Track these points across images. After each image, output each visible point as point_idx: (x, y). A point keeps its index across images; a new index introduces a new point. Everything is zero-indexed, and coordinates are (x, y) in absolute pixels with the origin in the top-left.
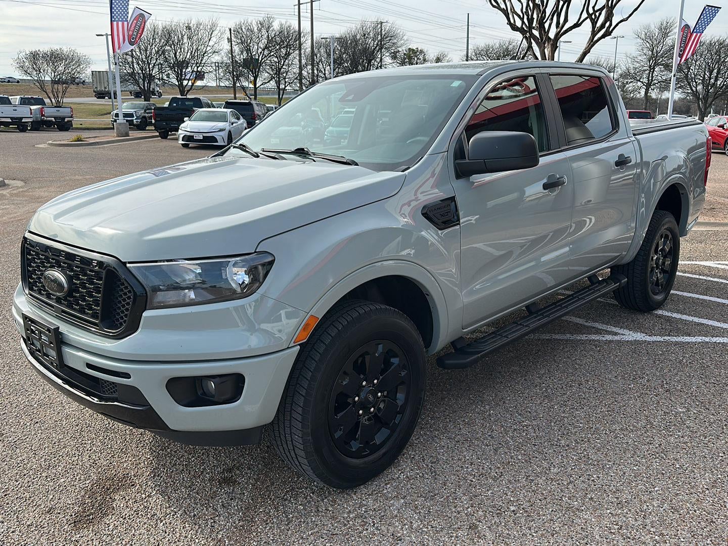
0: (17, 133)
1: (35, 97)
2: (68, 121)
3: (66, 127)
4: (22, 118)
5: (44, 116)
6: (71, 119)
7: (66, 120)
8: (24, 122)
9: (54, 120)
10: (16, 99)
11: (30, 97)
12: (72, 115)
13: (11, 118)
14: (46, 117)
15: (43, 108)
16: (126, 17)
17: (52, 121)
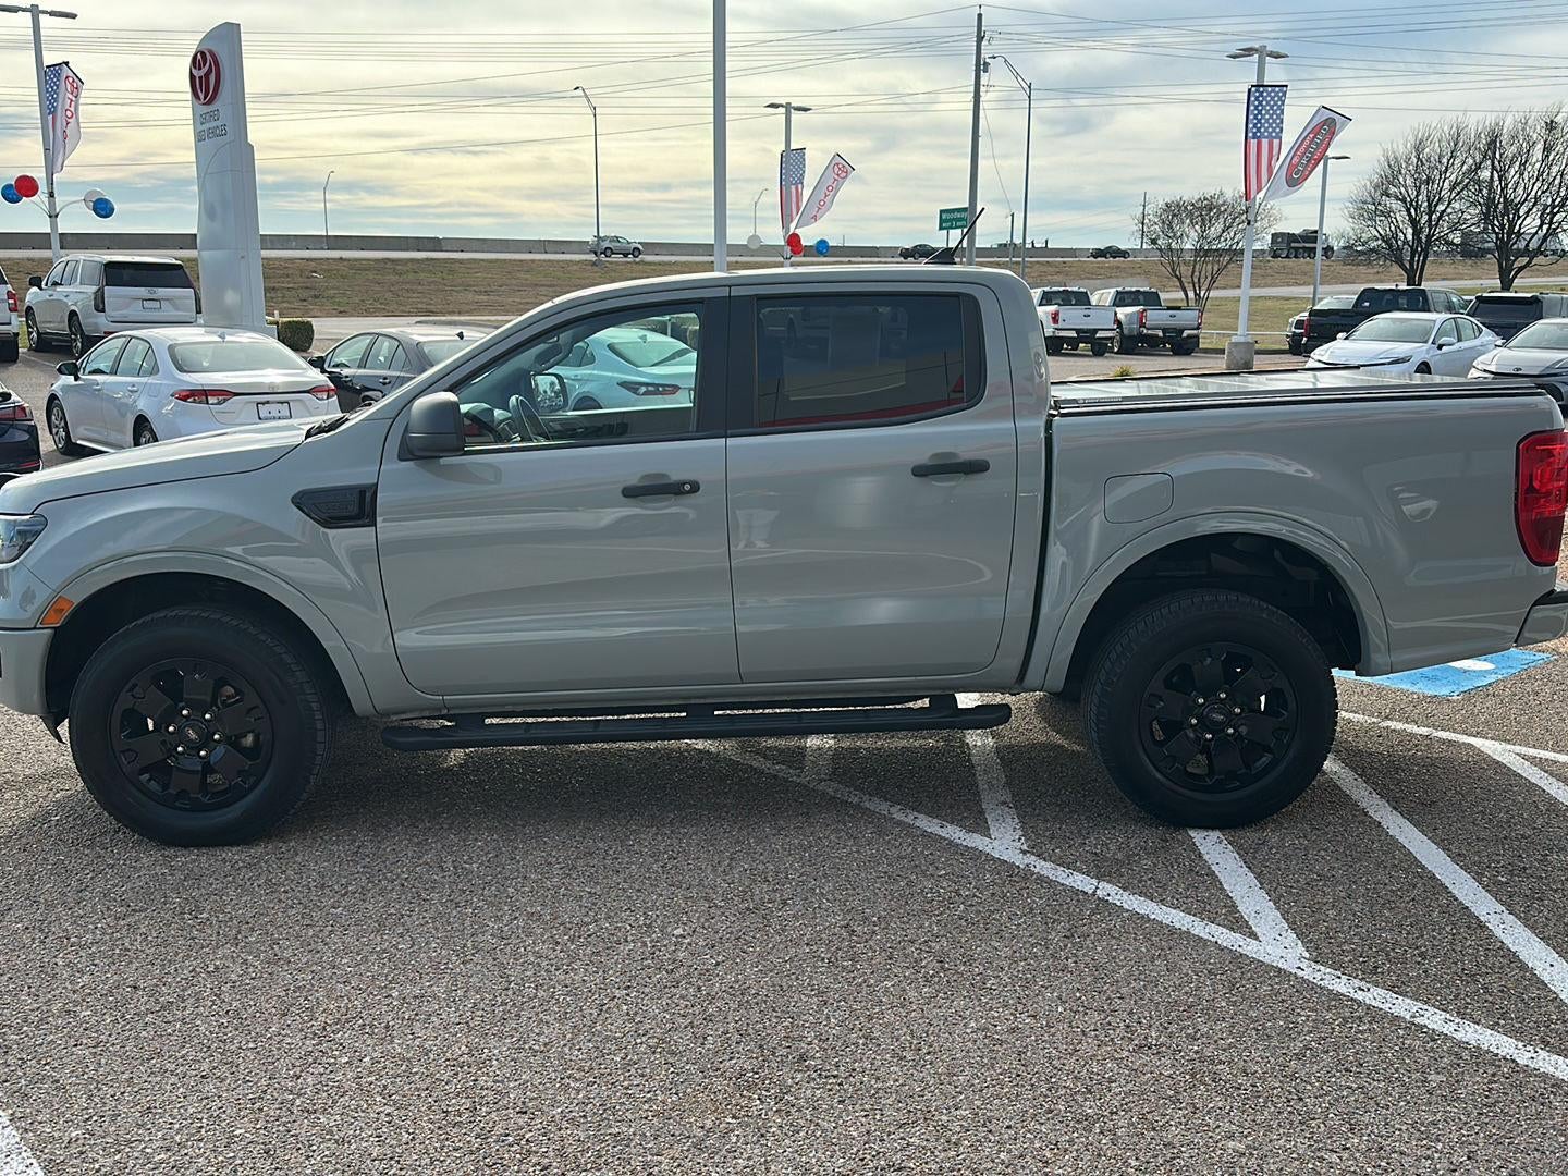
0: (1086, 359)
1: (1142, 289)
2: (1189, 337)
3: (1185, 347)
4: (1096, 331)
5: (1142, 325)
6: (1195, 332)
7: (1185, 334)
8: (1099, 338)
9: (1161, 334)
10: (1103, 296)
11: (1134, 289)
12: (1200, 324)
13: (1078, 331)
14: (1148, 329)
15: (1145, 310)
16: (1278, 130)
17: (1157, 336)
